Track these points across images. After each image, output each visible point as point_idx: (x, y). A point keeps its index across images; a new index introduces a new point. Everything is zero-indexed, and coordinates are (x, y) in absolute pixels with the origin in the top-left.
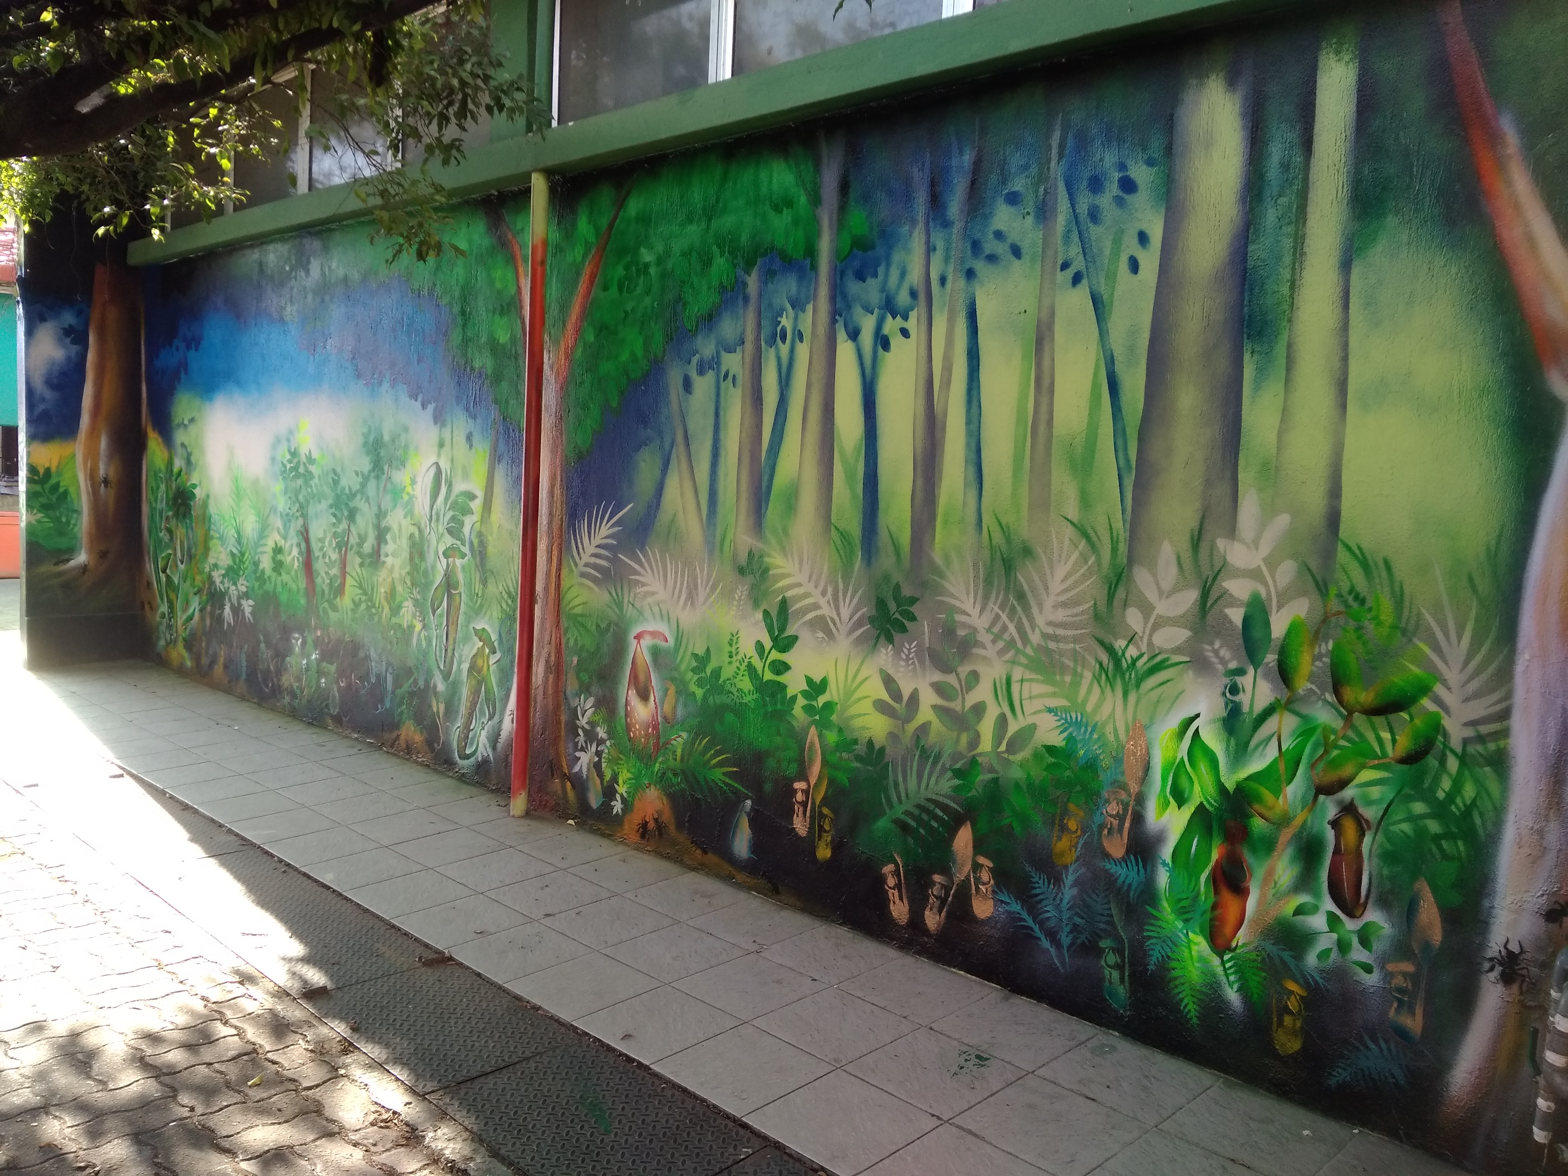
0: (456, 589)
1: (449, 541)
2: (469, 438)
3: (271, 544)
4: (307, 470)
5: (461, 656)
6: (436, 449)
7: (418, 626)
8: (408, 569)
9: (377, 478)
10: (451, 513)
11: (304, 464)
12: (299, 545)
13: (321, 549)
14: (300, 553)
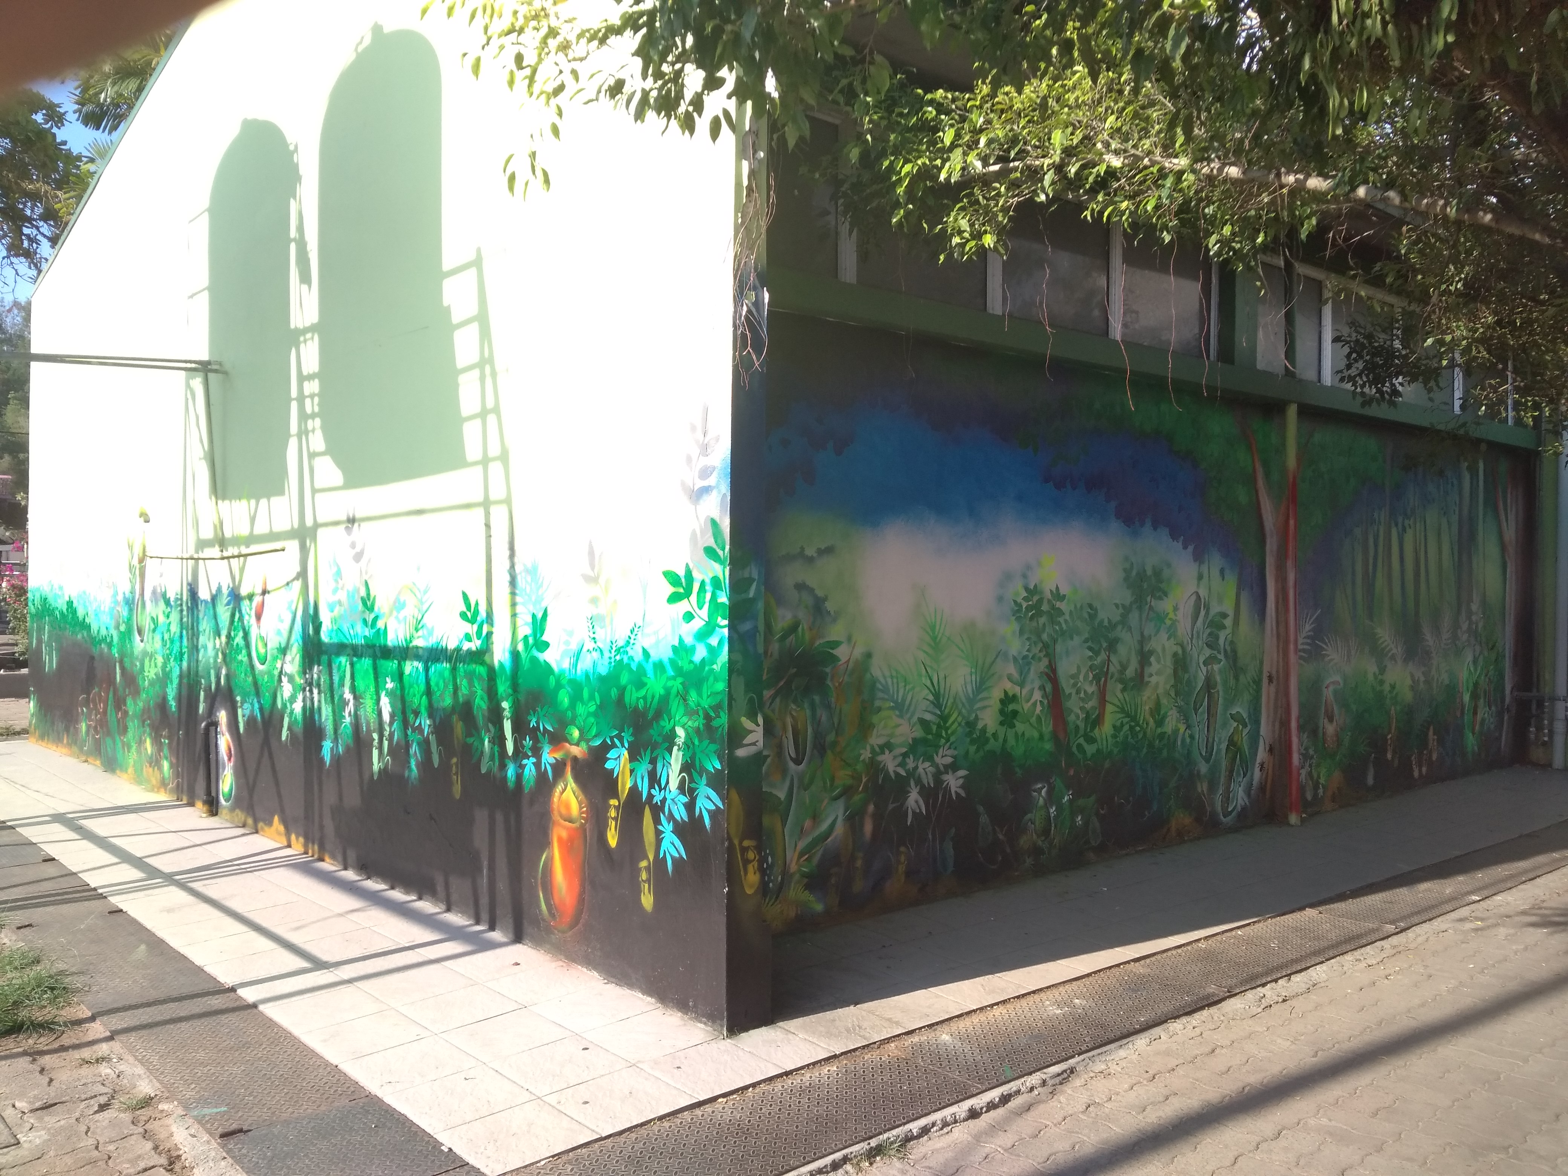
0: (1214, 689)
1: (1208, 652)
2: (1222, 572)
3: (997, 694)
4: (1053, 607)
5: (1220, 739)
6: (1196, 582)
7: (1182, 728)
8: (1172, 682)
9: (1140, 608)
10: (1209, 631)
11: (1049, 601)
12: (1042, 688)
13: (1075, 685)
14: (1045, 696)
